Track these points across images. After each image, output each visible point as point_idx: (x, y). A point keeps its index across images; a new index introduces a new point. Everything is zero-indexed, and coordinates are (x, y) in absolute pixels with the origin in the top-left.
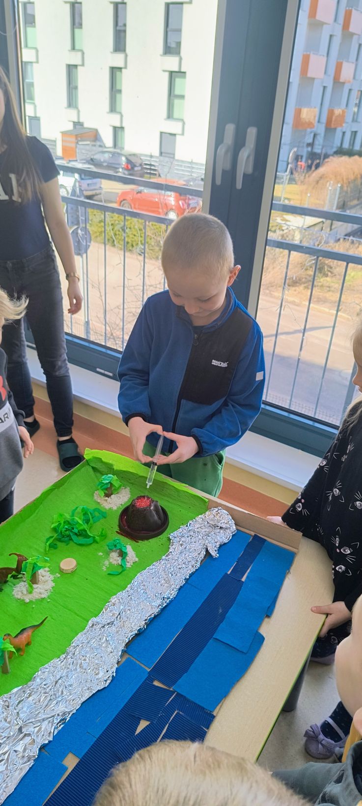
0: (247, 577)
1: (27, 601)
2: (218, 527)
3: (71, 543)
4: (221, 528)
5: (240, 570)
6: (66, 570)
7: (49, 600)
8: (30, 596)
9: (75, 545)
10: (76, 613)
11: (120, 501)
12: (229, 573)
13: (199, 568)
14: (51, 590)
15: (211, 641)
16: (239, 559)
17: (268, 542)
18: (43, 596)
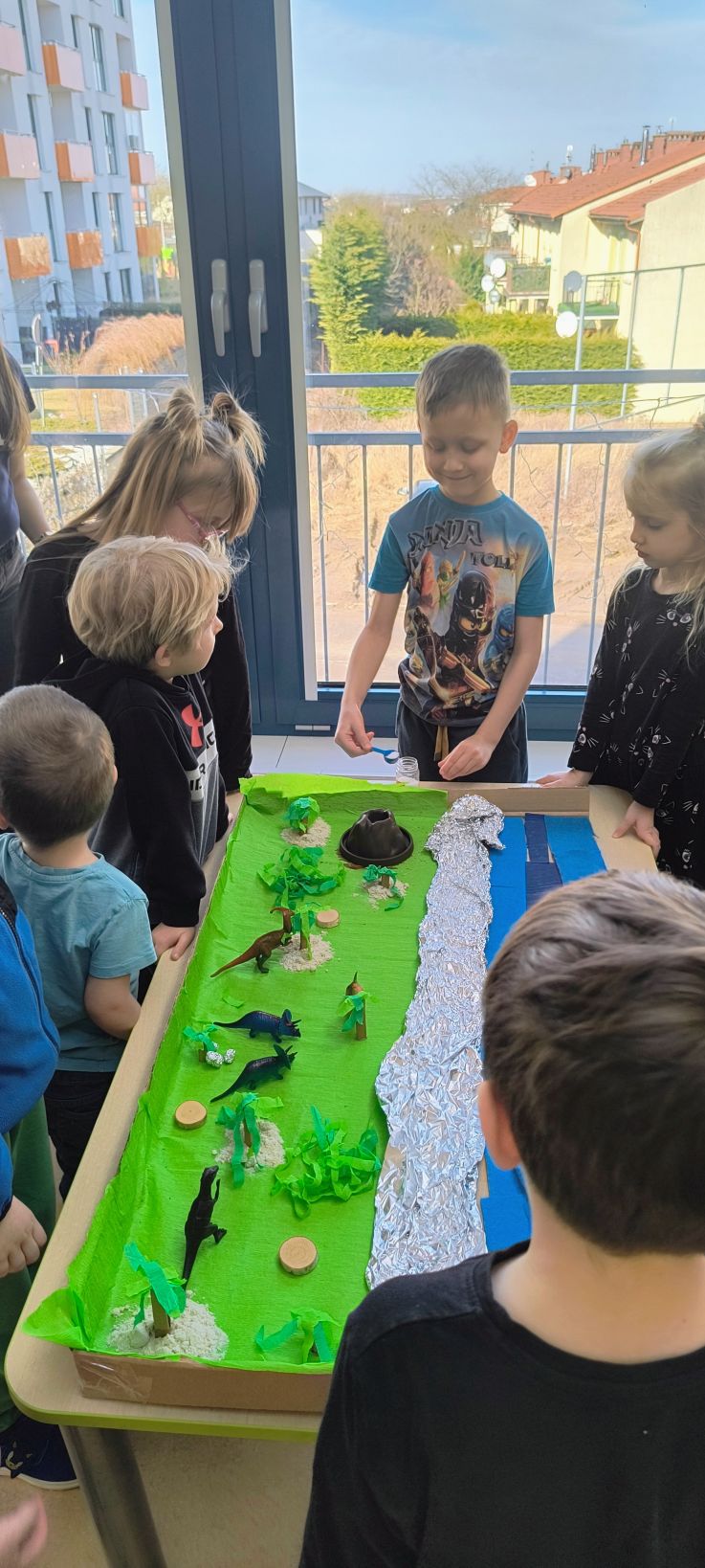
0: (553, 855)
1: (314, 968)
2: (476, 818)
3: (307, 898)
4: (482, 818)
5: (539, 852)
6: (331, 923)
7: (340, 958)
8: (314, 963)
9: (311, 897)
10: (386, 959)
11: (324, 834)
12: (528, 860)
13: (493, 865)
14: (332, 949)
16: (528, 844)
17: (549, 817)
18: (330, 956)
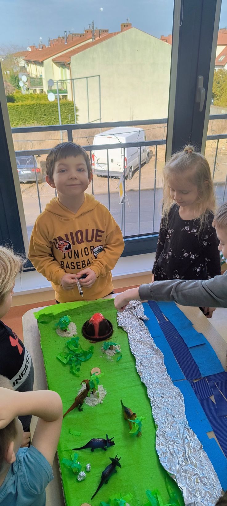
0: (167, 318)
1: (102, 402)
3: (82, 363)
5: (161, 318)
7: (110, 393)
8: (99, 399)
10: (129, 387)
11: (74, 329)
12: (159, 322)
13: (149, 329)
14: (104, 389)
15: (190, 350)
16: (155, 314)
18: (106, 394)
